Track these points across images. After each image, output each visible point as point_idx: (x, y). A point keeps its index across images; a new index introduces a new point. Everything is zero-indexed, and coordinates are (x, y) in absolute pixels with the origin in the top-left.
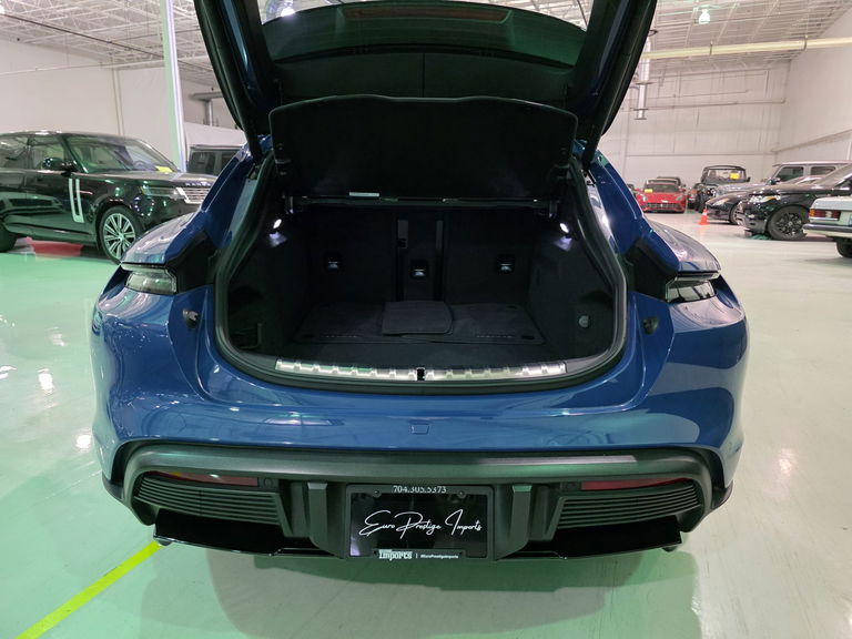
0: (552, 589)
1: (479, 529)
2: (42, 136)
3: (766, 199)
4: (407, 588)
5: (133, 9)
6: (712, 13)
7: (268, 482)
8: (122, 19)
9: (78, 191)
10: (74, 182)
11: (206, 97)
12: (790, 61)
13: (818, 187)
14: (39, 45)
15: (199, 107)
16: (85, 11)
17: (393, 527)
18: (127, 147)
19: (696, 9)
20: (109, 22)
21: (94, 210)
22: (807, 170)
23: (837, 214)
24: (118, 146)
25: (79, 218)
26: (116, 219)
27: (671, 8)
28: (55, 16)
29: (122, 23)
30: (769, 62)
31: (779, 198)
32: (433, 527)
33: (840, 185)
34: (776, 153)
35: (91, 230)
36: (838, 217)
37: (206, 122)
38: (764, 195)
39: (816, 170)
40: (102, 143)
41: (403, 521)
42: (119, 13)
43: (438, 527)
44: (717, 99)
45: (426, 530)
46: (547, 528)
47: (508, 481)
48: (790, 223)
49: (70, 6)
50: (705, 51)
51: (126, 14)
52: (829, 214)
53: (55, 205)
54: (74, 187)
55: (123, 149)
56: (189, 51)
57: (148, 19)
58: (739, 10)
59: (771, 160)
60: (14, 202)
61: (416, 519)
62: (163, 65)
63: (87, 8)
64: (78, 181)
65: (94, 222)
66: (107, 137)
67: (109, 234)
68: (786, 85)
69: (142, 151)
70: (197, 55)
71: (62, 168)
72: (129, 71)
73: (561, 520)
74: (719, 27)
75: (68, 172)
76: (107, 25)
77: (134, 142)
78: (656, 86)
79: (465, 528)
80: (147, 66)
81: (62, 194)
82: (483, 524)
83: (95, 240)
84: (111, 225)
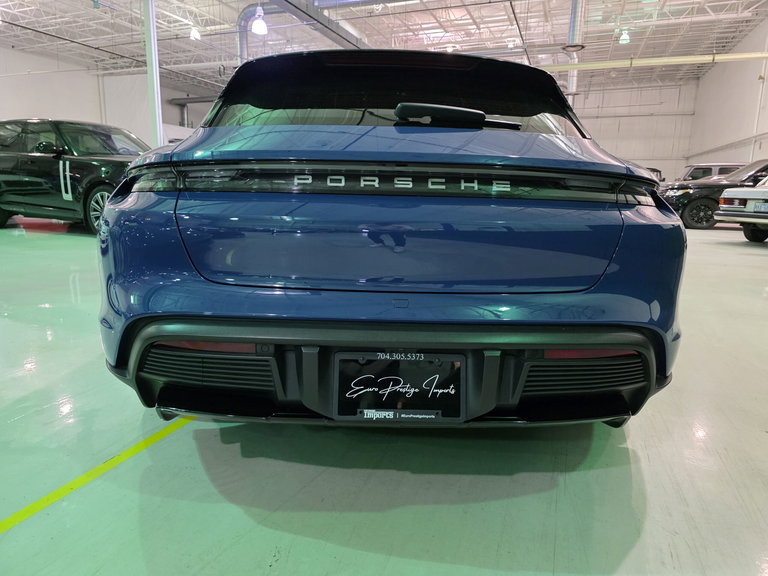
0: (511, 473)
1: (453, 392)
2: (35, 124)
3: (680, 192)
4: (380, 473)
5: (118, 21)
6: (632, 34)
7: (265, 348)
8: (107, 29)
9: (68, 174)
10: (64, 165)
11: (182, 102)
12: (698, 78)
13: (725, 182)
14: (31, 52)
15: (176, 111)
16: (75, 22)
17: (376, 389)
18: (113, 136)
19: (617, 30)
20: (97, 33)
21: (81, 190)
22: (715, 170)
23: (744, 202)
24: (104, 135)
25: (68, 197)
26: (102, 197)
27: (596, 29)
28: (47, 26)
29: (108, 34)
30: (681, 79)
31: (691, 191)
32: (412, 390)
33: (744, 181)
34: (687, 158)
35: (79, 207)
36: (745, 204)
37: (182, 124)
38: (678, 189)
39: (723, 171)
40: (90, 131)
41: (385, 385)
42: (106, 25)
43: (417, 390)
44: (635, 110)
45: (406, 392)
46: (514, 393)
47: (480, 347)
48: (702, 214)
49: (60, 17)
50: (625, 63)
51: (112, 26)
52: (737, 202)
53: (45, 186)
54: (64, 169)
55: (109, 137)
56: (168, 61)
57: (132, 30)
58: (654, 33)
59: (684, 163)
60: (8, 183)
61: (397, 383)
62: (146, 73)
63: (77, 19)
64: (68, 163)
65: (82, 201)
66: (95, 126)
67: (95, 210)
68: (696, 98)
69: (126, 140)
70: (175, 64)
71: (53, 152)
72: (113, 78)
73: (526, 387)
74: (638, 46)
75: (59, 155)
76: (94, 34)
77: (119, 131)
78: (582, 97)
79: (441, 391)
80: (129, 73)
81: (53, 176)
82: (457, 388)
83: (82, 216)
84: (97, 202)
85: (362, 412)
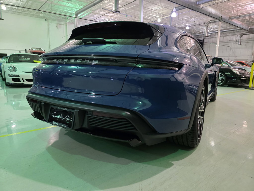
17: (56, 116)
43: (64, 118)
61: (61, 116)
79: (69, 120)
85: (52, 122)
